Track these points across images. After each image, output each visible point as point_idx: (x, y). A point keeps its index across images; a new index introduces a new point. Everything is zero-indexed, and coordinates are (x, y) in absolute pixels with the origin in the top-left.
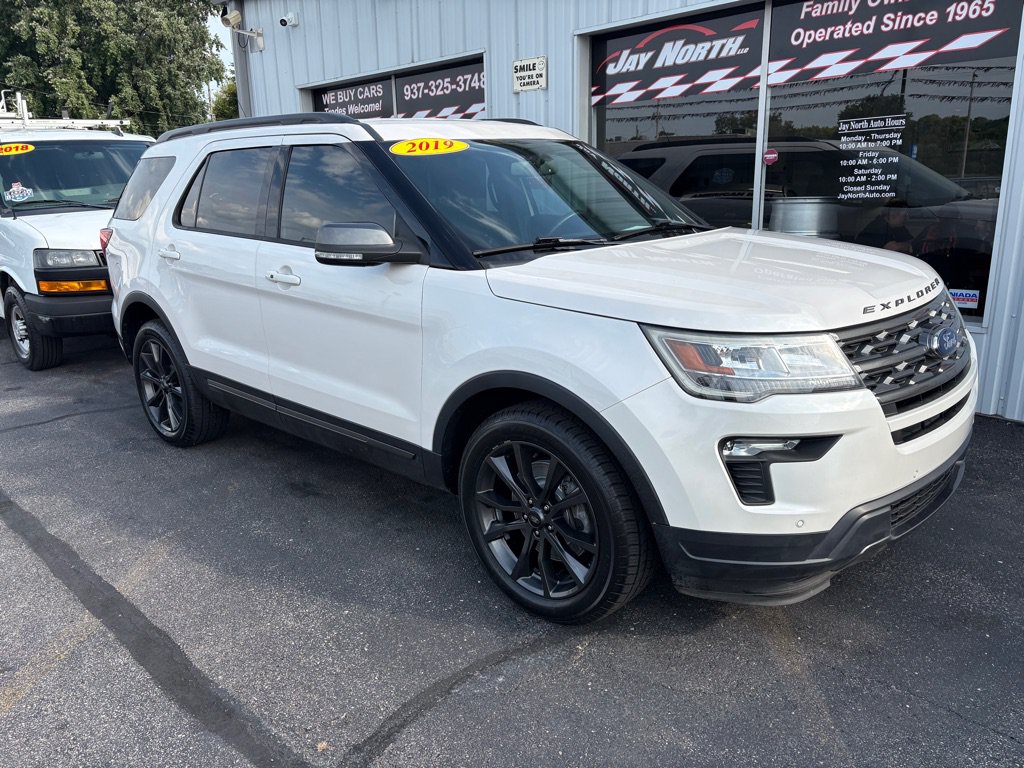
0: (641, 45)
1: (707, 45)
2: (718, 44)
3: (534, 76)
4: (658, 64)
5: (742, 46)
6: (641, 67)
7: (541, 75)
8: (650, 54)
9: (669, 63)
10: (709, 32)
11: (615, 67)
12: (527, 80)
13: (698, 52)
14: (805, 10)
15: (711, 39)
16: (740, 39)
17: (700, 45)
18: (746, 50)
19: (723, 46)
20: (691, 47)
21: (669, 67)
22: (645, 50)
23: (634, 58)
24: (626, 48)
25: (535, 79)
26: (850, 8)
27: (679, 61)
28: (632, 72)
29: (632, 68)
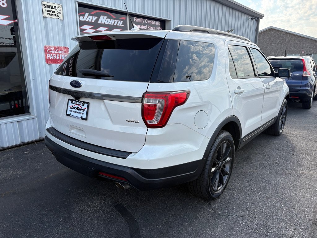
0: (93, 13)
1: (114, 21)
2: (117, 21)
3: (56, 12)
4: (99, 22)
5: (122, 24)
6: (93, 21)
7: (60, 13)
8: (96, 18)
9: (103, 23)
10: (114, 17)
11: (83, 18)
12: (51, 13)
13: (111, 22)
14: (135, 19)
15: (115, 19)
16: (122, 22)
17: (112, 20)
18: (123, 25)
19: (118, 22)
20: (109, 20)
21: (103, 24)
22: (94, 15)
23: (90, 17)
24: (87, 13)
25: (56, 13)
26: (143, 22)
27: (106, 23)
28: (90, 22)
29: (90, 21)
